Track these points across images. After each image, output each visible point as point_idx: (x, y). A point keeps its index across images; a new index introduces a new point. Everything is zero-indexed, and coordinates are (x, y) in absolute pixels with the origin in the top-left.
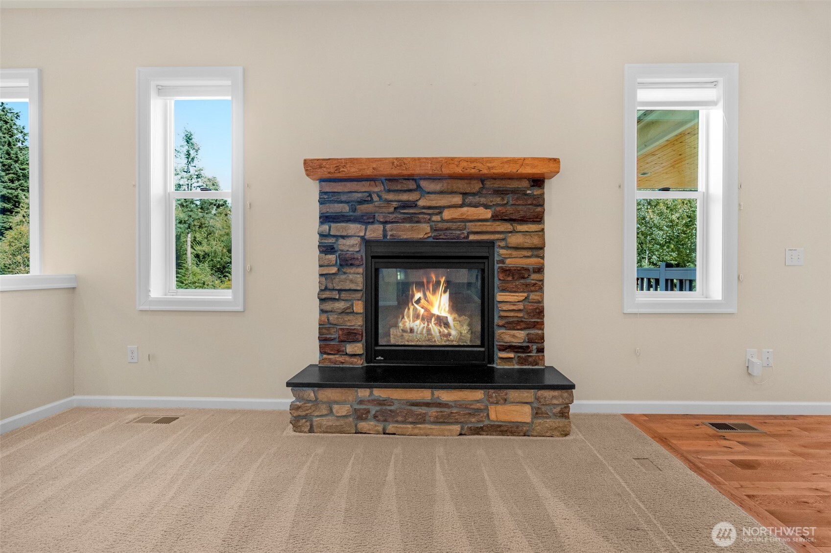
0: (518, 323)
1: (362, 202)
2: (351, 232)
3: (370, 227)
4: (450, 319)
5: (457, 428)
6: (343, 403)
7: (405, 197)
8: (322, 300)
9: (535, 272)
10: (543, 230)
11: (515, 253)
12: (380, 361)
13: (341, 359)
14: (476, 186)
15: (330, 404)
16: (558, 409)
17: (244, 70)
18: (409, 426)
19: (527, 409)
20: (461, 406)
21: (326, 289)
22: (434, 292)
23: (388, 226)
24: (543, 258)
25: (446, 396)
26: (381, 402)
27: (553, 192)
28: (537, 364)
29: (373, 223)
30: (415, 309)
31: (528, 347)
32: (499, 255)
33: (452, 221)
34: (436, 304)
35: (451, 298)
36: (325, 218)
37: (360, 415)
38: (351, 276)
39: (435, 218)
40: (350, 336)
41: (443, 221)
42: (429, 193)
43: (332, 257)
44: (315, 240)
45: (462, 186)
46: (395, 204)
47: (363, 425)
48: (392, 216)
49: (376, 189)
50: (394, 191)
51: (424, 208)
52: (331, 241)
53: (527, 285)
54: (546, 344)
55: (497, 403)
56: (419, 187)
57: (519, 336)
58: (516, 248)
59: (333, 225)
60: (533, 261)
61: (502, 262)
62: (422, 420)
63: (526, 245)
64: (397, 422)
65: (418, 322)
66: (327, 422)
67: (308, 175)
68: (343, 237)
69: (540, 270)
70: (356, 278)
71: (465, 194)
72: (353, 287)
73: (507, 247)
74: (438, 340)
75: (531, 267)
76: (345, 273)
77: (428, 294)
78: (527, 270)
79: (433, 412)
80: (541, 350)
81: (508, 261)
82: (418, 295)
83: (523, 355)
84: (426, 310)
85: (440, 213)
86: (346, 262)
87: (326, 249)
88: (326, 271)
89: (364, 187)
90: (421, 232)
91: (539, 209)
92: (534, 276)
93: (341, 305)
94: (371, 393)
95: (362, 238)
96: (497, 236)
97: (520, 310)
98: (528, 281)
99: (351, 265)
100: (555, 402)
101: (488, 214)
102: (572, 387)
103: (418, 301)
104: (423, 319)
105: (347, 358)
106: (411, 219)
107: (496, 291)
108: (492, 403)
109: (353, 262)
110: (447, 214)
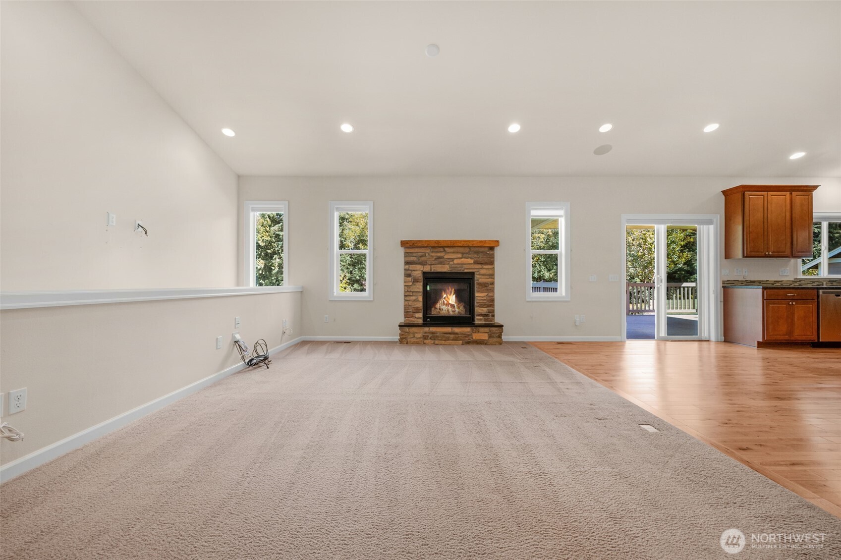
0: (485, 305)
1: (421, 256)
2: (417, 269)
3: (425, 266)
4: (455, 305)
5: (461, 342)
6: (419, 333)
7: (439, 254)
8: (405, 296)
9: (490, 284)
10: (494, 268)
11: (483, 277)
12: (428, 321)
13: (413, 320)
14: (467, 250)
15: (414, 333)
16: (498, 335)
17: (374, 203)
18: (443, 341)
19: (486, 335)
20: (462, 334)
21: (408, 291)
22: (450, 295)
23: (432, 266)
24: (494, 279)
25: (457, 330)
26: (433, 333)
27: (498, 252)
28: (492, 321)
29: (426, 265)
30: (444, 301)
31: (488, 314)
32: (477, 278)
33: (458, 264)
34: (451, 300)
35: (456, 297)
36: (407, 263)
37: (425, 338)
38: (418, 286)
39: (451, 263)
40: (417, 310)
41: (454, 264)
42: (448, 253)
43: (410, 279)
44: (403, 272)
45: (462, 250)
46: (435, 257)
47: (426, 341)
48: (434, 262)
49: (428, 251)
50: (435, 252)
51: (446, 259)
52: (410, 272)
53: (487, 290)
54: (495, 313)
55: (475, 333)
56: (444, 250)
57: (484, 310)
58: (483, 275)
59: (410, 266)
60: (490, 280)
61: (478, 280)
62: (448, 339)
63: (487, 274)
64: (439, 340)
65: (444, 306)
66: (413, 340)
67: (401, 246)
68: (414, 270)
69: (493, 284)
70: (419, 287)
71: (463, 253)
72: (418, 290)
73: (480, 275)
74: (451, 313)
75: (489, 283)
76: (415, 285)
77: (448, 295)
78: (488, 284)
79: (452, 336)
80: (493, 316)
81: (480, 280)
82: (445, 296)
83: (486, 318)
84: (447, 302)
85: (453, 261)
86: (415, 281)
87: (407, 275)
88: (407, 284)
89: (423, 250)
90: (445, 268)
91: (492, 259)
92: (490, 286)
93: (413, 298)
94: (429, 330)
95: (422, 271)
96: (476, 270)
97: (485, 300)
98: (488, 288)
99: (418, 282)
100: (497, 332)
101: (472, 261)
102: (503, 326)
103: (445, 298)
104: (446, 305)
105: (416, 319)
106: (441, 263)
107: (475, 292)
108: (474, 333)
109: (418, 280)
110: (456, 261)
